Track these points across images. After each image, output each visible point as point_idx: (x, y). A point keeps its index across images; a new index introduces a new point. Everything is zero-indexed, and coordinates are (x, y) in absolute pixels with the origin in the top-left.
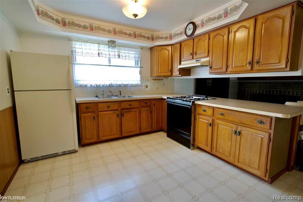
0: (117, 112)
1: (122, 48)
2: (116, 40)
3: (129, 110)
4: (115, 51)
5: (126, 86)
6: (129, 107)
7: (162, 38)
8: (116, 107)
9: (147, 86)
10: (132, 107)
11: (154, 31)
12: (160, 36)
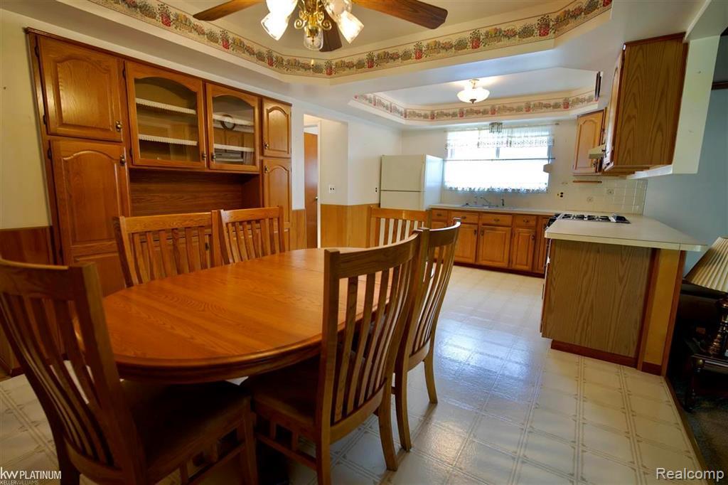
0: (475, 228)
1: (515, 130)
2: (503, 122)
3: (493, 226)
4: (504, 135)
5: (516, 193)
6: (494, 222)
7: (582, 101)
8: (474, 219)
9: (562, 193)
10: (499, 223)
11: (569, 91)
12: (580, 97)
